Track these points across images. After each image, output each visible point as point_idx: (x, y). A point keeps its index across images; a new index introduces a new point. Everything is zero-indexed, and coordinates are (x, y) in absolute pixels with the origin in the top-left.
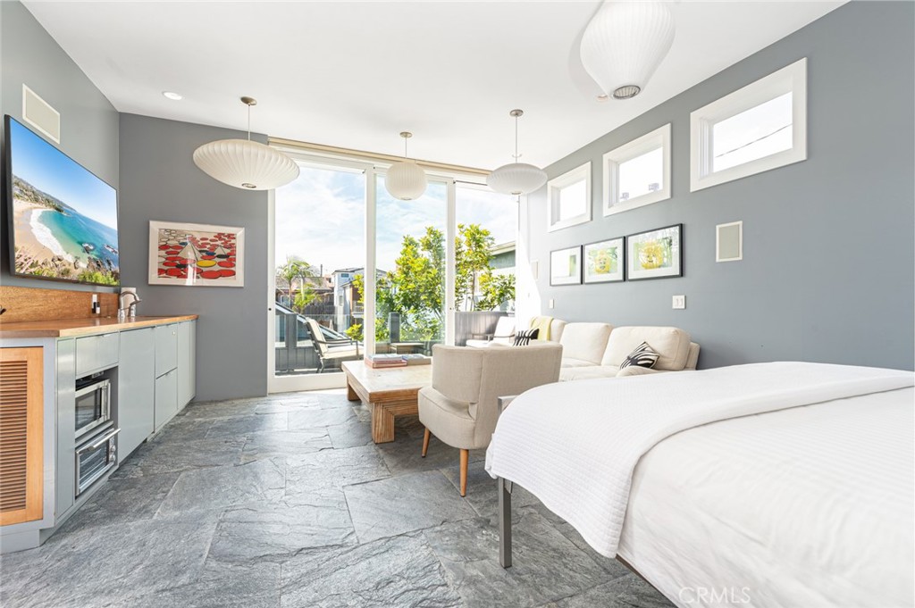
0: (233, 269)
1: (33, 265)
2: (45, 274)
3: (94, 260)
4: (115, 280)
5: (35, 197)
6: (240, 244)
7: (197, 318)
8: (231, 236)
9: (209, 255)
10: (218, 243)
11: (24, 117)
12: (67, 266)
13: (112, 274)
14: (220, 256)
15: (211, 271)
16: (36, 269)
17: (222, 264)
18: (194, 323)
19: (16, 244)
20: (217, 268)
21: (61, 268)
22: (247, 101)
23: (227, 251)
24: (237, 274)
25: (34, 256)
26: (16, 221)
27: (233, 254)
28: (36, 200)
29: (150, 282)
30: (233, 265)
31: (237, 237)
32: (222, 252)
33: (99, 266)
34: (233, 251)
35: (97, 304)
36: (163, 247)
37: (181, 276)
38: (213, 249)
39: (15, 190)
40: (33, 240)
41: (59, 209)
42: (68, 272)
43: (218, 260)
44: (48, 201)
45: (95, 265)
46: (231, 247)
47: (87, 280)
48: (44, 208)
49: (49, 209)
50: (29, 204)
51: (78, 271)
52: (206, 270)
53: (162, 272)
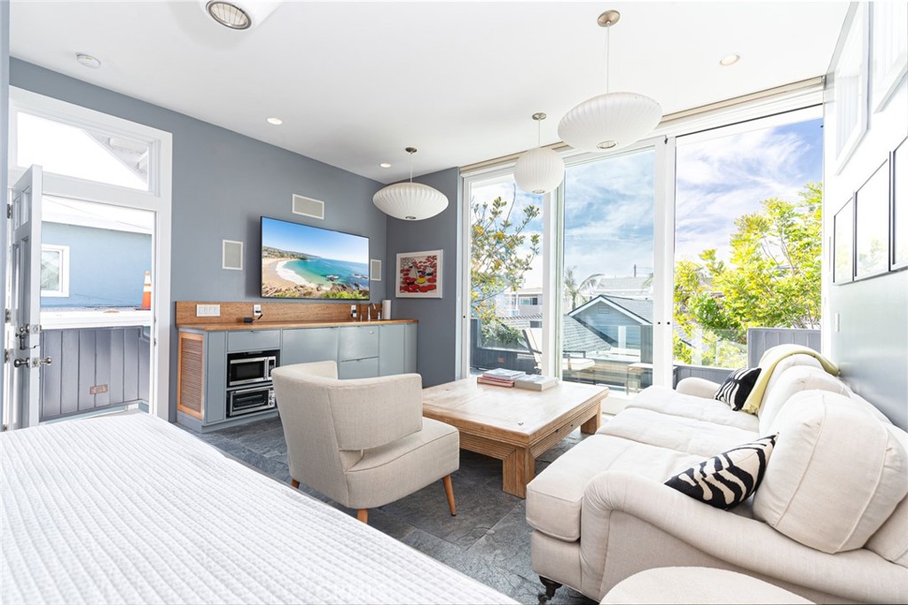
0: (435, 284)
1: (276, 292)
2: (288, 296)
3: (339, 285)
4: (363, 296)
5: (282, 255)
6: (440, 263)
7: (418, 321)
8: (434, 258)
9: (423, 274)
10: (427, 264)
11: (294, 212)
12: (310, 290)
13: (360, 292)
14: (429, 274)
15: (423, 287)
16: (280, 294)
17: (429, 280)
18: (414, 325)
19: (263, 281)
20: (427, 284)
21: (303, 291)
22: (409, 150)
23: (432, 270)
24: (438, 287)
25: (278, 286)
26: (263, 270)
27: (435, 271)
28: (282, 256)
29: (397, 296)
30: (435, 281)
31: (438, 258)
32: (429, 270)
33: (344, 288)
34: (436, 269)
35: (355, 311)
36: (402, 271)
37: (409, 291)
38: (425, 269)
39: (264, 254)
40: (278, 278)
41: (303, 258)
42: (310, 293)
43: (427, 277)
44: (293, 255)
45: (340, 288)
46: (434, 266)
47: (331, 297)
48: (289, 260)
49: (293, 260)
50: (276, 260)
51: (320, 293)
52: (421, 285)
53: (401, 288)
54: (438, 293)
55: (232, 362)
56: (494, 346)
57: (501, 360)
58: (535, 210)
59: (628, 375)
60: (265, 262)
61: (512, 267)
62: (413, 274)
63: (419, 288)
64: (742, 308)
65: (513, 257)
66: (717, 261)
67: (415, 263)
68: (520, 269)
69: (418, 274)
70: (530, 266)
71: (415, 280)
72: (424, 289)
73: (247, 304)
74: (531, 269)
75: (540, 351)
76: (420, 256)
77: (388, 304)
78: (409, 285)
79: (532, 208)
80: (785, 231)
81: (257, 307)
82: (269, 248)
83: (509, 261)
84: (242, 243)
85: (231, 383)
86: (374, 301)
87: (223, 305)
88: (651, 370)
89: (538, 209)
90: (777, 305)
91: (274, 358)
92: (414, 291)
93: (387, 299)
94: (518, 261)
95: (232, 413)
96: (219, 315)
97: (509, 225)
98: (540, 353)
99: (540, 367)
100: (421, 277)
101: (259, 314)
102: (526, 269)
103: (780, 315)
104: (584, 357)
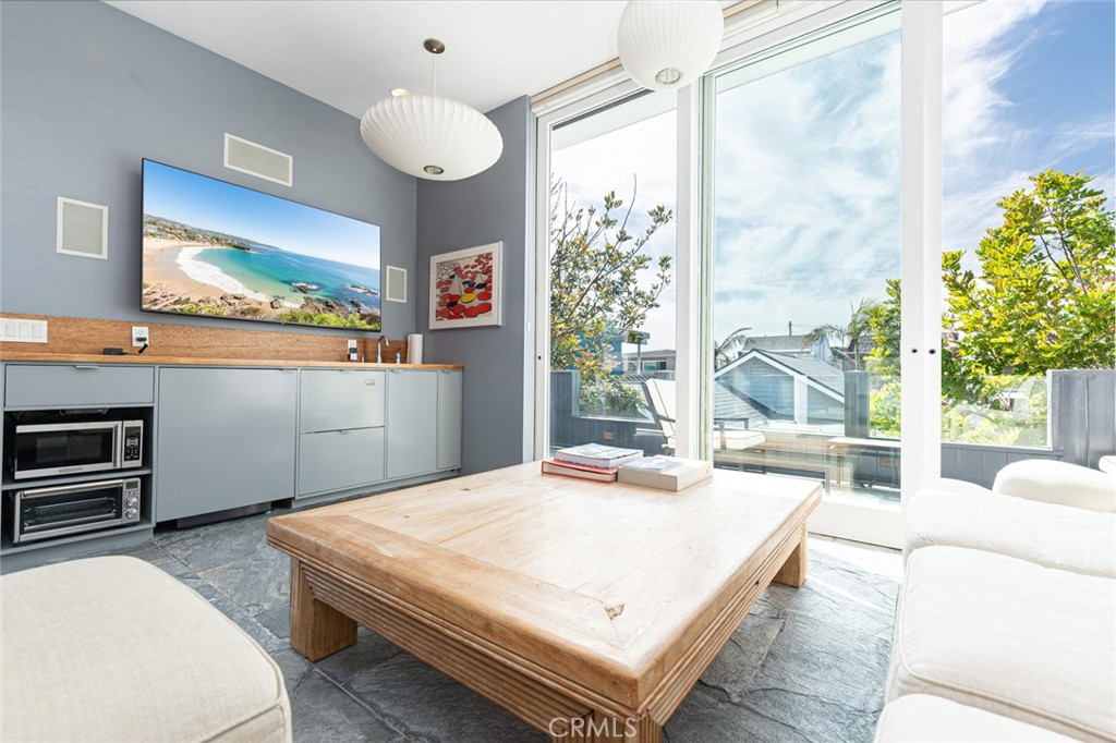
0: (489, 301)
1: (176, 302)
2: (204, 312)
3: (319, 300)
4: (369, 323)
5: (191, 235)
6: (497, 265)
7: (463, 368)
8: (488, 257)
9: (471, 286)
10: (477, 269)
11: (226, 164)
12: (254, 306)
13: (363, 317)
14: (480, 286)
15: (472, 307)
16: (186, 307)
17: (480, 297)
18: (457, 375)
19: (145, 281)
20: (477, 302)
21: (239, 306)
22: (430, 46)
23: (485, 277)
24: (493, 307)
25: (181, 293)
26: (145, 259)
27: (490, 281)
28: (192, 238)
29: (431, 327)
30: (490, 296)
31: (494, 256)
32: (480, 279)
33: (329, 307)
34: (491, 276)
35: (354, 350)
36: (439, 285)
37: (450, 317)
38: (473, 278)
39: (147, 228)
40: (183, 277)
41: (241, 247)
42: (256, 311)
43: (477, 291)
44: (217, 239)
45: (321, 306)
46: (488, 271)
47: (301, 321)
48: (208, 246)
49: (217, 247)
50: (176, 242)
51: (279, 311)
52: (467, 306)
53: (438, 313)
54: (495, 317)
55: (20, 429)
56: (600, 414)
57: (608, 436)
58: (666, 212)
59: (828, 457)
60: (149, 244)
61: (629, 303)
62: (457, 288)
63: (464, 310)
64: (1010, 345)
65: (632, 287)
66: (962, 271)
67: (458, 270)
68: (641, 306)
69: (463, 288)
70: (656, 301)
71: (459, 297)
72: (472, 313)
73: (116, 323)
74: (657, 306)
75: (671, 417)
76: (466, 256)
77: (417, 341)
78: (452, 307)
79: (661, 209)
80: (1069, 222)
81: (140, 331)
82: (159, 219)
83: (625, 294)
84: (105, 209)
85: (19, 475)
86: (390, 332)
87: (53, 321)
88: (897, 450)
89: (670, 212)
90: (1077, 337)
91: (139, 423)
92: (458, 316)
93: (417, 333)
94: (639, 294)
95: (17, 537)
96: (45, 341)
97: (625, 239)
98: (674, 421)
99: (671, 444)
100: (467, 291)
101: (142, 344)
102: (651, 306)
103: (1081, 355)
104: (746, 427)
